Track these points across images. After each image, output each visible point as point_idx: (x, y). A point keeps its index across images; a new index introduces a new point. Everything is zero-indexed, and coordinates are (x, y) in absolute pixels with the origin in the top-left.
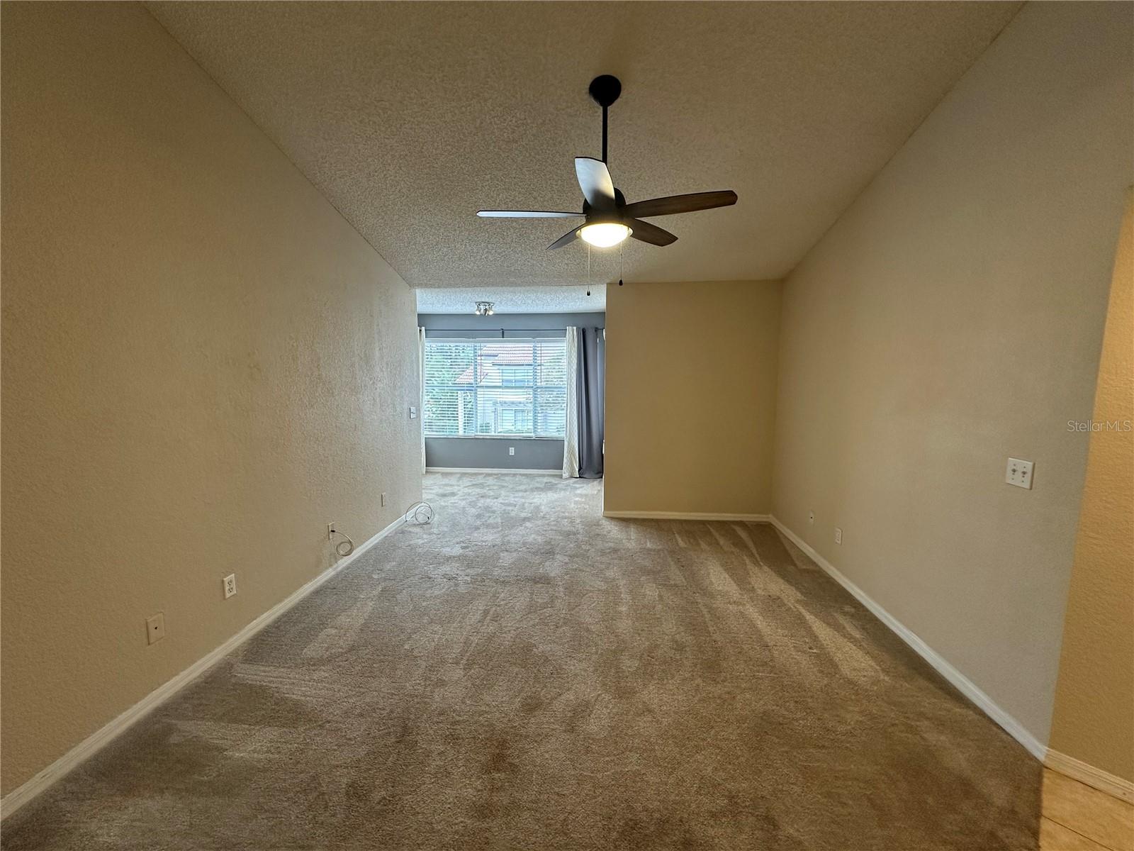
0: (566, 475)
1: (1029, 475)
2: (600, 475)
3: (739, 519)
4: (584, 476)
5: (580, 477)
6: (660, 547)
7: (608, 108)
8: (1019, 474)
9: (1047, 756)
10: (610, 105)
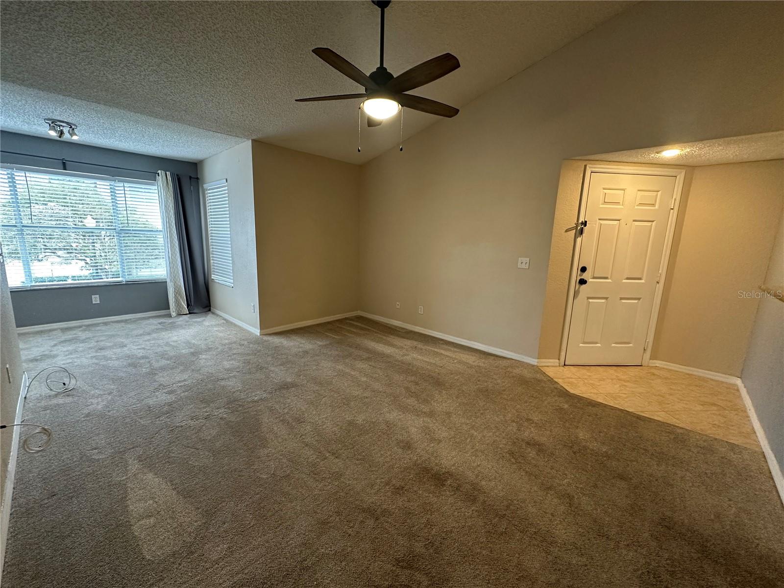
0: (174, 314)
1: (528, 264)
2: (208, 309)
3: (344, 317)
4: (195, 311)
5: (190, 313)
6: (328, 342)
7: (385, 9)
8: (524, 264)
9: (538, 362)
10: (386, 7)
